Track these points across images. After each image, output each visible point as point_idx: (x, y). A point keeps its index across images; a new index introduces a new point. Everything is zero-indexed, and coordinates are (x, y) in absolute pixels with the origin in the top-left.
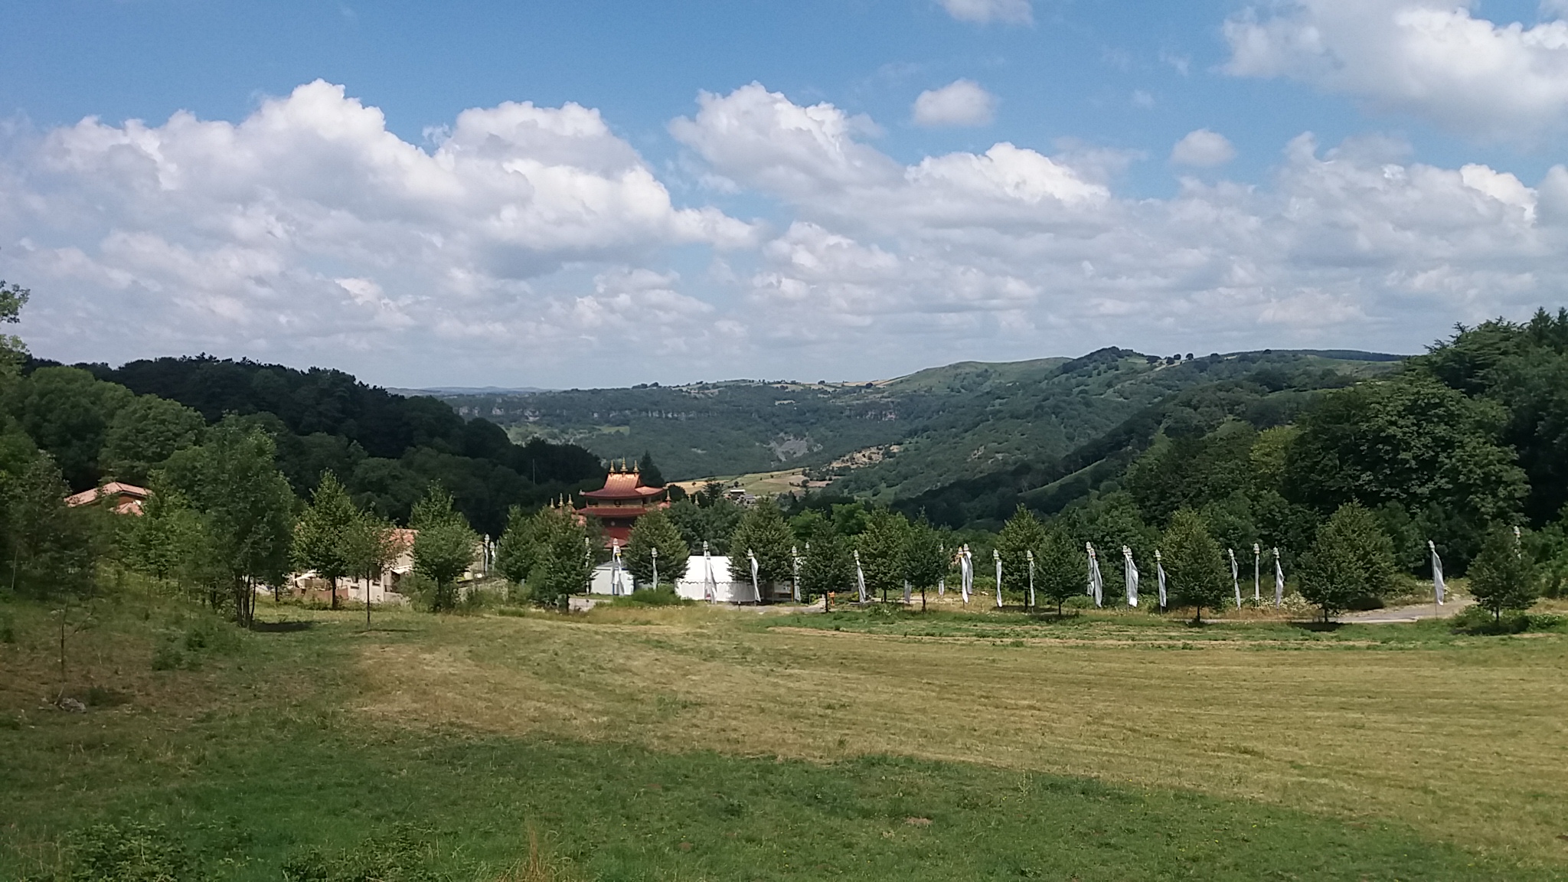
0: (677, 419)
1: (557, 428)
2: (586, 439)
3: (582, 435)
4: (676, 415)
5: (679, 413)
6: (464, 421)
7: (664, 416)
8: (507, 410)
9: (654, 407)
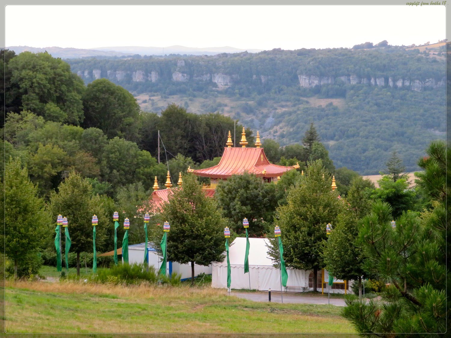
0: (408, 89)
1: (253, 99)
2: (290, 114)
3: (284, 109)
4: (407, 83)
5: (411, 80)
6: (83, 84)
7: (391, 84)
8: (191, 75)
9: (379, 73)
